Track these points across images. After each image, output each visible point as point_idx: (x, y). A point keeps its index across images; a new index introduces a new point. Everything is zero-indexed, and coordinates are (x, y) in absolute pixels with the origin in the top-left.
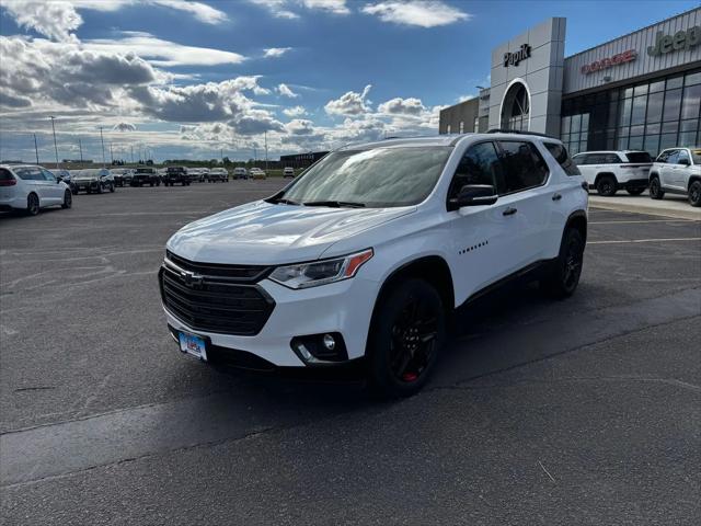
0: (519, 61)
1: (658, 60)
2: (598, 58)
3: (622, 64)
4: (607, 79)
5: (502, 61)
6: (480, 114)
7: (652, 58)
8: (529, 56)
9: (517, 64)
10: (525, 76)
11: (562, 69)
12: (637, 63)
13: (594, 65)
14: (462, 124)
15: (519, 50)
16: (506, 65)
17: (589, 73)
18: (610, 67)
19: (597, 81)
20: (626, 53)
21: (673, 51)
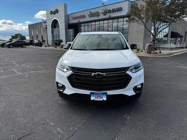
0: (55, 13)
1: (90, 18)
2: (76, 15)
3: (82, 18)
4: (79, 21)
5: (50, 13)
6: (43, 27)
7: (89, 17)
8: (58, 12)
9: (54, 14)
10: (57, 18)
11: (67, 17)
12: (85, 18)
13: (75, 17)
14: (37, 29)
15: (55, 10)
16: (51, 14)
17: (74, 19)
18: (79, 18)
19: (76, 21)
20: (83, 15)
21: (93, 16)
